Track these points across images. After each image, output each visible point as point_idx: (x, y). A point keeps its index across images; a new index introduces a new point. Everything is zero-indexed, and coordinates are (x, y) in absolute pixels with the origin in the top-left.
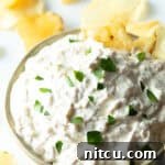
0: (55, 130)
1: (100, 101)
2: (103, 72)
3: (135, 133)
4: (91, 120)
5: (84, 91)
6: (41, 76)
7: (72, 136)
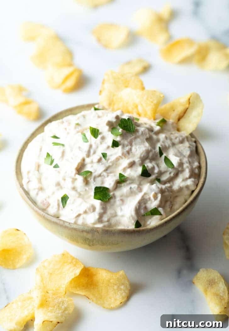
0: (62, 183)
1: (113, 158)
2: (120, 130)
3: (145, 194)
4: (100, 176)
5: (97, 147)
6: (57, 136)
7: (79, 190)
